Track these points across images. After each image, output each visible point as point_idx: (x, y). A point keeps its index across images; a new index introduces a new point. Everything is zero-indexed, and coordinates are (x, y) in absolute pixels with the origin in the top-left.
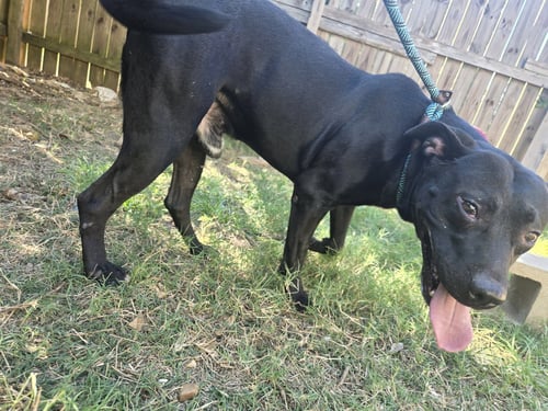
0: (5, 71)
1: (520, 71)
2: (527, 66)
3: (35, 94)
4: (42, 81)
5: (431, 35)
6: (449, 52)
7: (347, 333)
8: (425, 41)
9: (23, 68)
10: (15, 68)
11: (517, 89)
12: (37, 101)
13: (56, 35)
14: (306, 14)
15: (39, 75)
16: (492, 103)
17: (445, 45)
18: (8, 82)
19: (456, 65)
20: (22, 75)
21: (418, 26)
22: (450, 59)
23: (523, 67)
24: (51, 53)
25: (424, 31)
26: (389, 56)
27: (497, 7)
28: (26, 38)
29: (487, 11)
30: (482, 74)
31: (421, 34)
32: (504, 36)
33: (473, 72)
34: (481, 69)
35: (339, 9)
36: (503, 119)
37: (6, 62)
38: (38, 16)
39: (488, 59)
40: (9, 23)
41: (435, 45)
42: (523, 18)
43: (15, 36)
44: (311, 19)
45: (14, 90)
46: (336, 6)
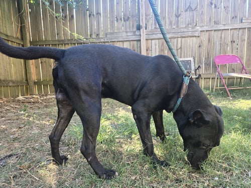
0: (31, 98)
1: (241, 24)
2: (243, 21)
3: (45, 104)
4: (45, 98)
5: (195, 24)
6: (205, 28)
7: (224, 173)
8: (193, 28)
9: (36, 95)
10: (34, 96)
11: (243, 32)
12: (46, 106)
13: (46, 79)
14: (139, 36)
15: (43, 95)
16: (234, 42)
17: (202, 26)
18: (33, 103)
19: (211, 32)
20: (38, 98)
21: (188, 23)
22: (206, 31)
23: (242, 22)
24: (46, 86)
25: (191, 24)
26: (179, 39)
27: (219, 4)
28: (35, 83)
29: (215, 7)
30: (224, 32)
31: (189, 26)
32: (227, 13)
33: (220, 32)
34: (222, 30)
35: (151, 30)
36: (242, 47)
37: (30, 95)
38: (38, 74)
39: (224, 25)
40: (28, 80)
41: (197, 28)
42: (233, 4)
43: (31, 84)
44: (142, 37)
45: (37, 105)
46: (150, 28)
